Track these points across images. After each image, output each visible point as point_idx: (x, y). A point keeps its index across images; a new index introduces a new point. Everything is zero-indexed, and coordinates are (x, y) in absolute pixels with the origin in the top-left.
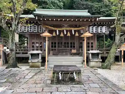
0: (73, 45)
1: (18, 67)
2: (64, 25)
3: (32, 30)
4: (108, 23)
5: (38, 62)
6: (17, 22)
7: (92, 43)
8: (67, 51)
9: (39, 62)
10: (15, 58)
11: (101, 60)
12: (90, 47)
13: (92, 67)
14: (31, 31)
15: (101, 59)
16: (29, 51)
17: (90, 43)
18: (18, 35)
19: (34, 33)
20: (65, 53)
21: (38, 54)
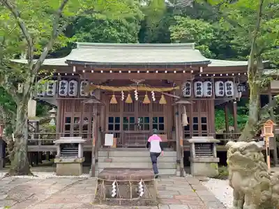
0: (158, 124)
1: (32, 174)
2: (134, 80)
3: (65, 91)
4: (236, 75)
5: (75, 162)
6: (33, 78)
7: (204, 120)
8: (143, 138)
9: (78, 163)
10: (25, 154)
11: (218, 160)
12: (200, 127)
13: (197, 176)
14: (63, 92)
15: (218, 157)
16: (58, 138)
17: (200, 120)
18: (35, 102)
19: (71, 97)
20: (140, 143)
21: (76, 145)
